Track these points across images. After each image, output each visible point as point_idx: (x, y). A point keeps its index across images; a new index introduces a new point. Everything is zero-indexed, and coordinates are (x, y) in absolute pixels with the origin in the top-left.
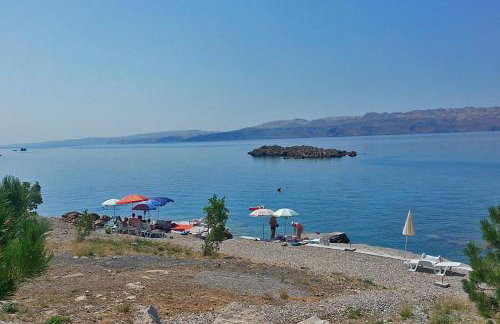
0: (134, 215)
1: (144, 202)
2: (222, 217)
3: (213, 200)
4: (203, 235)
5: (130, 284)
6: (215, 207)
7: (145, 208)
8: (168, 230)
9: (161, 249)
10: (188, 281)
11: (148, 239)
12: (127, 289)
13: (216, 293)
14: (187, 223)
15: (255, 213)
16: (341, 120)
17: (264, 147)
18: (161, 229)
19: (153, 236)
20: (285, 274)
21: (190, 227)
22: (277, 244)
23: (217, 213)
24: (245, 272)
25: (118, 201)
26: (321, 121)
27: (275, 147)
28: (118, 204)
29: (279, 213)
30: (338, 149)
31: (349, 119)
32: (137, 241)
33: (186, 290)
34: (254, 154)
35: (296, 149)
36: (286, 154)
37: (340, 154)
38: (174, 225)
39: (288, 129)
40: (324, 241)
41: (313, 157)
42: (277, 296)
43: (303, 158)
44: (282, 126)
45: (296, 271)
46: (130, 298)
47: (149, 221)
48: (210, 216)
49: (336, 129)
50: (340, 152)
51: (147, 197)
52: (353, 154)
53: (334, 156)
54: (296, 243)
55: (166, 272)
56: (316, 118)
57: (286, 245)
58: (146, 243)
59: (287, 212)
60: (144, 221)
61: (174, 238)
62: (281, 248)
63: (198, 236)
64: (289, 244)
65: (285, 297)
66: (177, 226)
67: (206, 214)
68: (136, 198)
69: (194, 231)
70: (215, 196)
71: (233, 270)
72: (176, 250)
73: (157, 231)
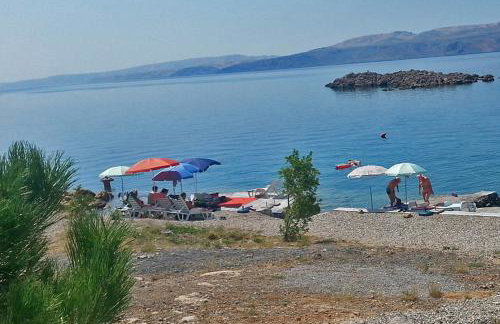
0: (155, 189)
1: (171, 168)
2: (310, 182)
3: (293, 158)
4: (275, 210)
5: (182, 298)
6: (298, 169)
7: (174, 177)
8: (216, 208)
9: (212, 237)
10: (276, 285)
11: (184, 223)
12: (179, 306)
13: (326, 298)
14: (245, 195)
15: (357, 173)
16: (464, 30)
17: (351, 76)
18: (203, 206)
19: (193, 218)
20: (425, 260)
21: (250, 199)
22: (397, 215)
23: (301, 177)
24: (363, 262)
25: (126, 168)
26: (433, 33)
27: (367, 75)
28: (128, 174)
29: (395, 170)
30: (464, 73)
31: (476, 28)
32: (171, 228)
33: (275, 298)
34: (335, 86)
35: (401, 75)
36: (387, 83)
37: (471, 79)
38: (224, 199)
39: (385, 47)
40: (468, 206)
41: (429, 87)
42: (424, 294)
43: (414, 88)
44: (374, 43)
45: (441, 254)
46: (187, 318)
47: (184, 195)
48: (289, 183)
49: (458, 44)
50: (469, 77)
51: (177, 160)
52: (489, 79)
53: (460, 83)
54: (426, 212)
55: (237, 273)
56: (429, 29)
57: (410, 216)
58: (185, 230)
59: (408, 168)
60: (176, 197)
61: (227, 219)
62: (403, 221)
63: (267, 212)
64: (415, 214)
65: (437, 295)
66: (230, 199)
67: (283, 180)
68: (158, 162)
69: (259, 205)
70: (296, 153)
71: (343, 261)
72: (237, 237)
73: (197, 211)
